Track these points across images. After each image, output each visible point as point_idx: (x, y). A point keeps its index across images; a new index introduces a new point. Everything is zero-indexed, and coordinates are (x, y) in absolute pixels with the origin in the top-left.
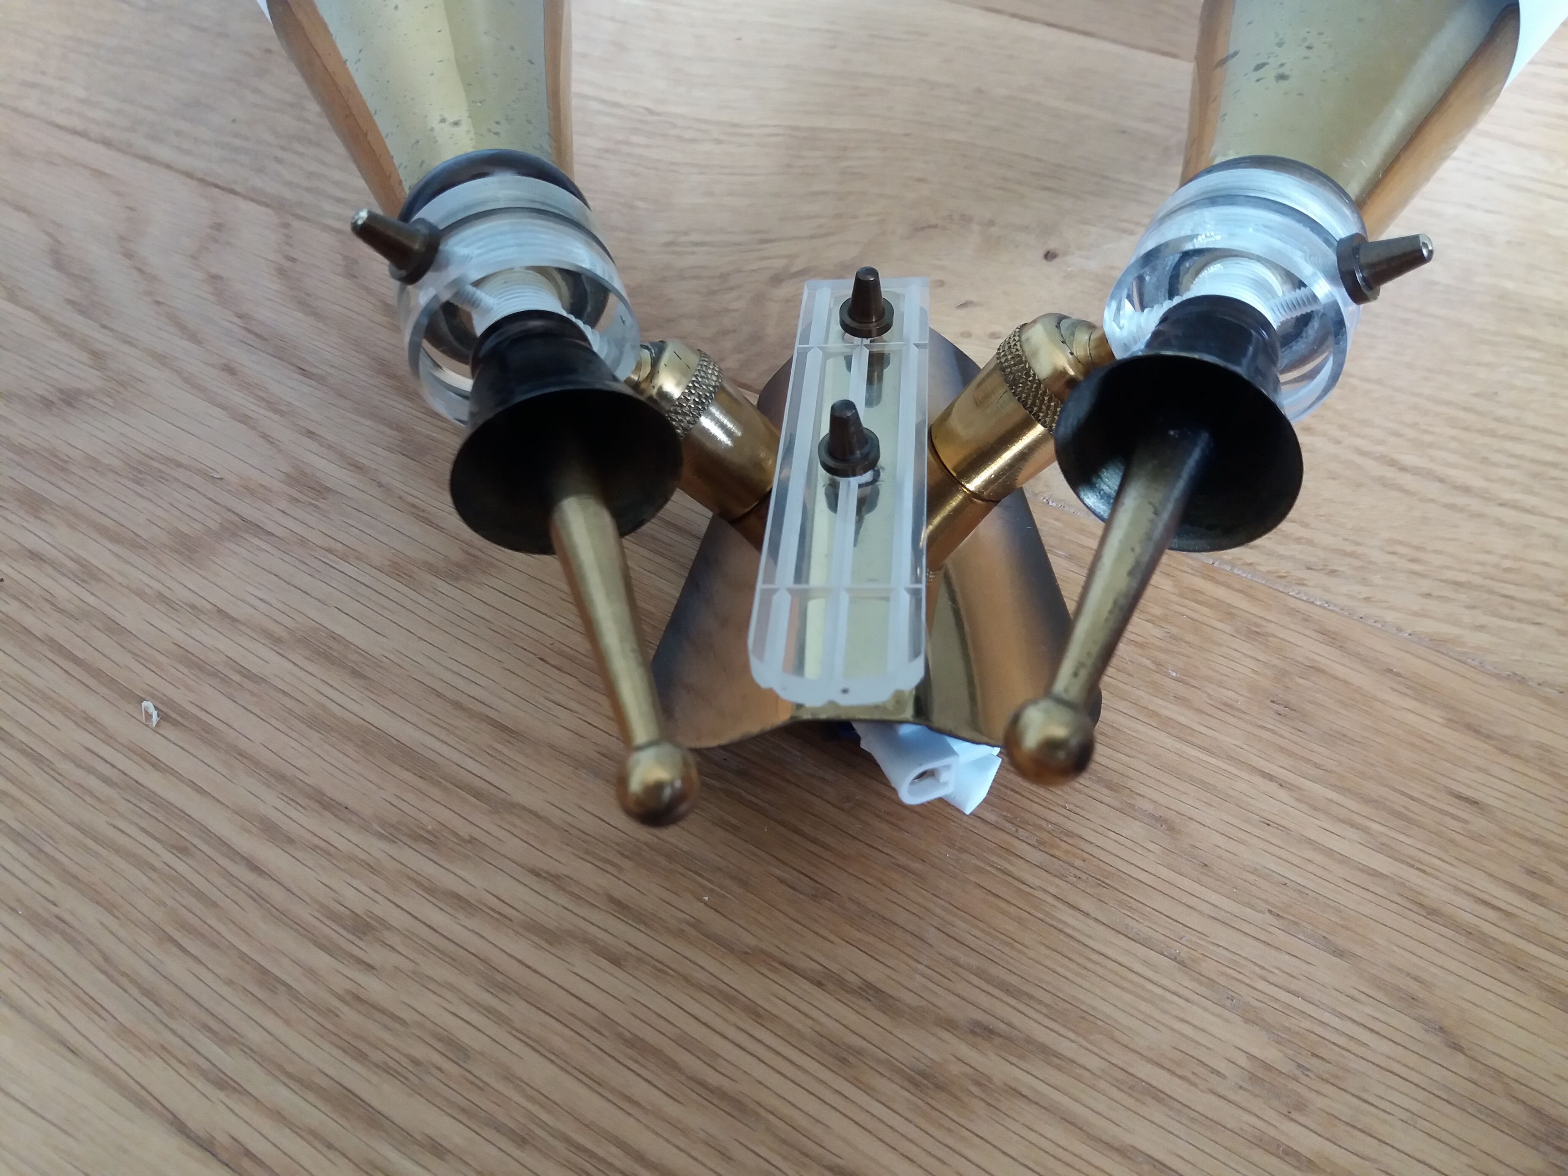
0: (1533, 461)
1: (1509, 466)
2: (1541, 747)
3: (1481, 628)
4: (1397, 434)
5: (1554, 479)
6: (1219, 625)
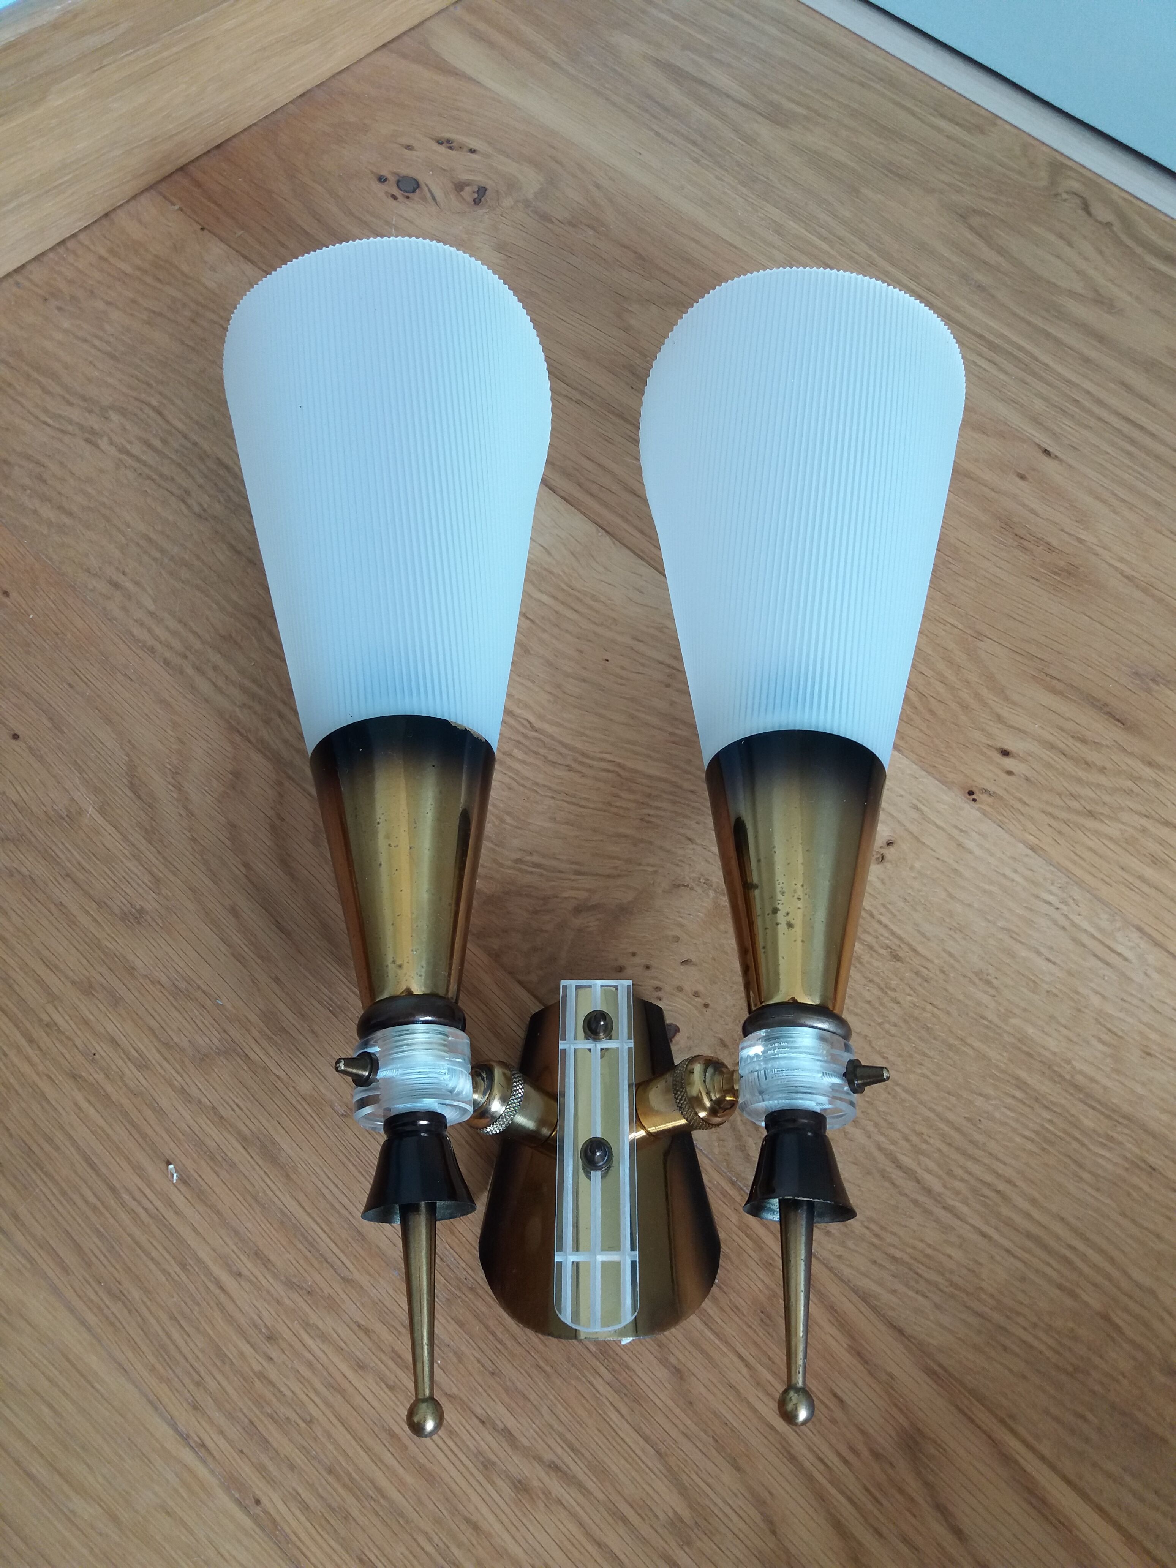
0: (978, 1179)
1: (962, 1180)
2: (891, 1376)
3: (894, 1292)
4: (907, 1139)
5: (984, 1196)
6: (752, 1254)
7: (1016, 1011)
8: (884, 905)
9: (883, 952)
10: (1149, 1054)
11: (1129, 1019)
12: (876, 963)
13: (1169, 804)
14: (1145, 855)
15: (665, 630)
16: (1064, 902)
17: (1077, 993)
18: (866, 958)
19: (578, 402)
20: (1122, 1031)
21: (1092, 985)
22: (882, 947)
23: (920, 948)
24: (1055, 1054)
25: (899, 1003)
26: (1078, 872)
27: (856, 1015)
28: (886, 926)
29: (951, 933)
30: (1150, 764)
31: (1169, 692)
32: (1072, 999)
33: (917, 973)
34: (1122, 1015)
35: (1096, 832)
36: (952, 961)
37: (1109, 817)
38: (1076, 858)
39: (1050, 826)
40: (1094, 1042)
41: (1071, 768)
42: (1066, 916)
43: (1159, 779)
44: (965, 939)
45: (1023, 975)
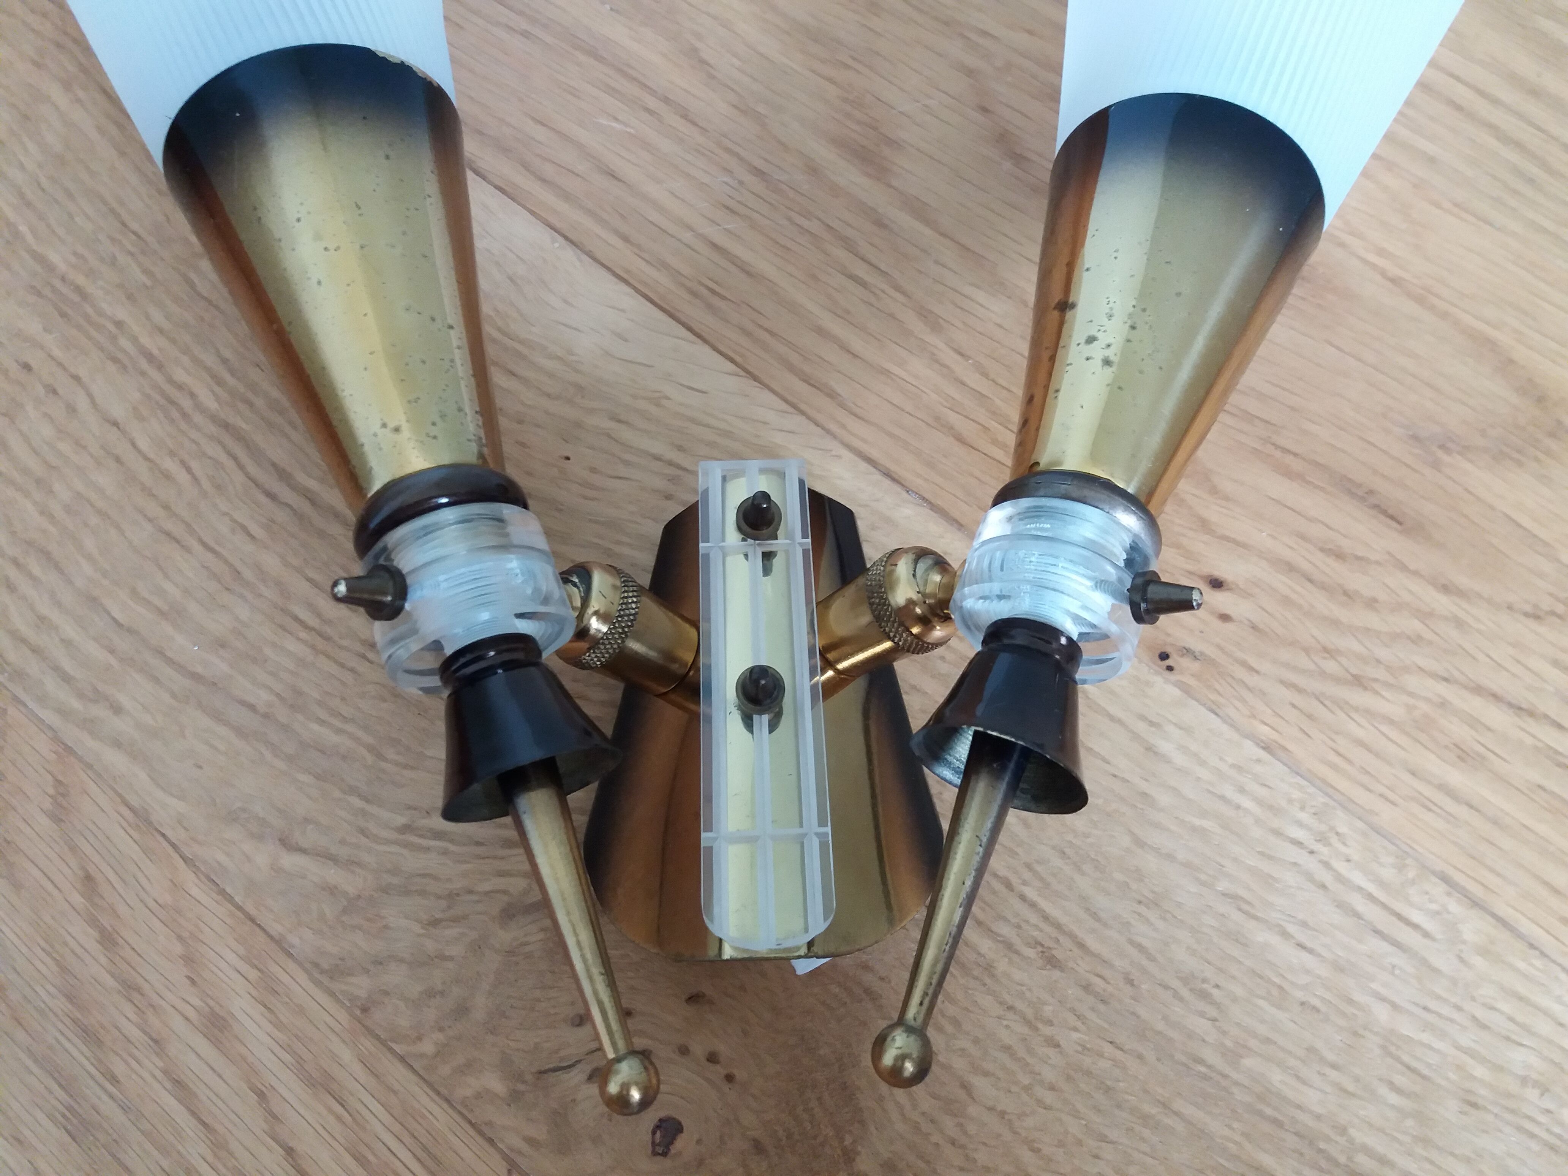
7: (1253, 1043)
8: (1029, 866)
9: (1030, 953)
10: (1474, 1105)
11: (1438, 1045)
12: (1018, 975)
13: (1481, 657)
14: (1446, 747)
15: (664, 402)
16: (1322, 839)
17: (1350, 1001)
18: (1002, 965)
19: (525, 34)
20: (1429, 1065)
21: (1374, 986)
22: (1028, 945)
23: (1092, 943)
24: (1318, 1117)
25: (1057, 1046)
26: (1343, 784)
27: (986, 1074)
28: (1033, 905)
29: (1142, 909)
30: (1446, 589)
31: (1468, 466)
32: (1344, 1015)
33: (1087, 988)
34: (1425, 1037)
35: (1369, 713)
36: (1145, 962)
37: (1387, 685)
38: (1337, 760)
39: (1294, 706)
40: (1383, 1091)
41: (1322, 603)
42: (1326, 865)
43: (1461, 614)
44: (1164, 919)
45: (1261, 977)
